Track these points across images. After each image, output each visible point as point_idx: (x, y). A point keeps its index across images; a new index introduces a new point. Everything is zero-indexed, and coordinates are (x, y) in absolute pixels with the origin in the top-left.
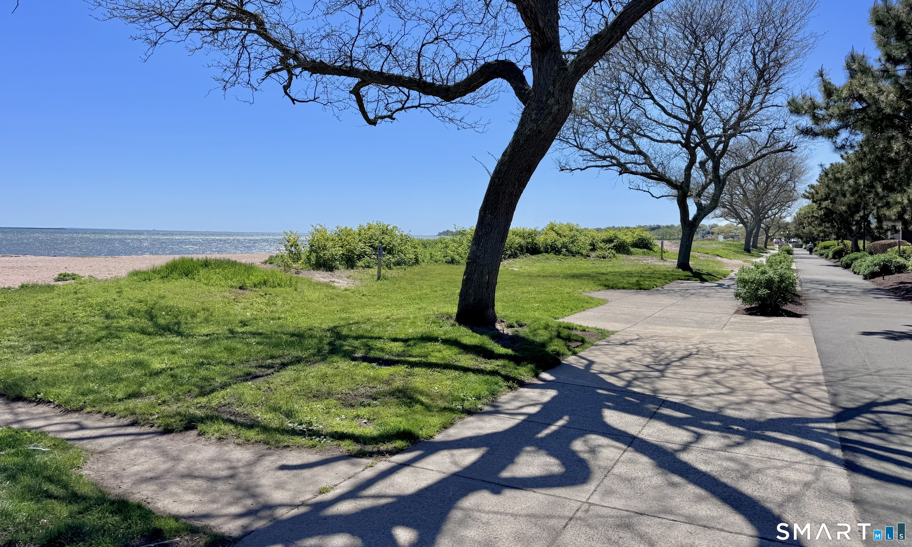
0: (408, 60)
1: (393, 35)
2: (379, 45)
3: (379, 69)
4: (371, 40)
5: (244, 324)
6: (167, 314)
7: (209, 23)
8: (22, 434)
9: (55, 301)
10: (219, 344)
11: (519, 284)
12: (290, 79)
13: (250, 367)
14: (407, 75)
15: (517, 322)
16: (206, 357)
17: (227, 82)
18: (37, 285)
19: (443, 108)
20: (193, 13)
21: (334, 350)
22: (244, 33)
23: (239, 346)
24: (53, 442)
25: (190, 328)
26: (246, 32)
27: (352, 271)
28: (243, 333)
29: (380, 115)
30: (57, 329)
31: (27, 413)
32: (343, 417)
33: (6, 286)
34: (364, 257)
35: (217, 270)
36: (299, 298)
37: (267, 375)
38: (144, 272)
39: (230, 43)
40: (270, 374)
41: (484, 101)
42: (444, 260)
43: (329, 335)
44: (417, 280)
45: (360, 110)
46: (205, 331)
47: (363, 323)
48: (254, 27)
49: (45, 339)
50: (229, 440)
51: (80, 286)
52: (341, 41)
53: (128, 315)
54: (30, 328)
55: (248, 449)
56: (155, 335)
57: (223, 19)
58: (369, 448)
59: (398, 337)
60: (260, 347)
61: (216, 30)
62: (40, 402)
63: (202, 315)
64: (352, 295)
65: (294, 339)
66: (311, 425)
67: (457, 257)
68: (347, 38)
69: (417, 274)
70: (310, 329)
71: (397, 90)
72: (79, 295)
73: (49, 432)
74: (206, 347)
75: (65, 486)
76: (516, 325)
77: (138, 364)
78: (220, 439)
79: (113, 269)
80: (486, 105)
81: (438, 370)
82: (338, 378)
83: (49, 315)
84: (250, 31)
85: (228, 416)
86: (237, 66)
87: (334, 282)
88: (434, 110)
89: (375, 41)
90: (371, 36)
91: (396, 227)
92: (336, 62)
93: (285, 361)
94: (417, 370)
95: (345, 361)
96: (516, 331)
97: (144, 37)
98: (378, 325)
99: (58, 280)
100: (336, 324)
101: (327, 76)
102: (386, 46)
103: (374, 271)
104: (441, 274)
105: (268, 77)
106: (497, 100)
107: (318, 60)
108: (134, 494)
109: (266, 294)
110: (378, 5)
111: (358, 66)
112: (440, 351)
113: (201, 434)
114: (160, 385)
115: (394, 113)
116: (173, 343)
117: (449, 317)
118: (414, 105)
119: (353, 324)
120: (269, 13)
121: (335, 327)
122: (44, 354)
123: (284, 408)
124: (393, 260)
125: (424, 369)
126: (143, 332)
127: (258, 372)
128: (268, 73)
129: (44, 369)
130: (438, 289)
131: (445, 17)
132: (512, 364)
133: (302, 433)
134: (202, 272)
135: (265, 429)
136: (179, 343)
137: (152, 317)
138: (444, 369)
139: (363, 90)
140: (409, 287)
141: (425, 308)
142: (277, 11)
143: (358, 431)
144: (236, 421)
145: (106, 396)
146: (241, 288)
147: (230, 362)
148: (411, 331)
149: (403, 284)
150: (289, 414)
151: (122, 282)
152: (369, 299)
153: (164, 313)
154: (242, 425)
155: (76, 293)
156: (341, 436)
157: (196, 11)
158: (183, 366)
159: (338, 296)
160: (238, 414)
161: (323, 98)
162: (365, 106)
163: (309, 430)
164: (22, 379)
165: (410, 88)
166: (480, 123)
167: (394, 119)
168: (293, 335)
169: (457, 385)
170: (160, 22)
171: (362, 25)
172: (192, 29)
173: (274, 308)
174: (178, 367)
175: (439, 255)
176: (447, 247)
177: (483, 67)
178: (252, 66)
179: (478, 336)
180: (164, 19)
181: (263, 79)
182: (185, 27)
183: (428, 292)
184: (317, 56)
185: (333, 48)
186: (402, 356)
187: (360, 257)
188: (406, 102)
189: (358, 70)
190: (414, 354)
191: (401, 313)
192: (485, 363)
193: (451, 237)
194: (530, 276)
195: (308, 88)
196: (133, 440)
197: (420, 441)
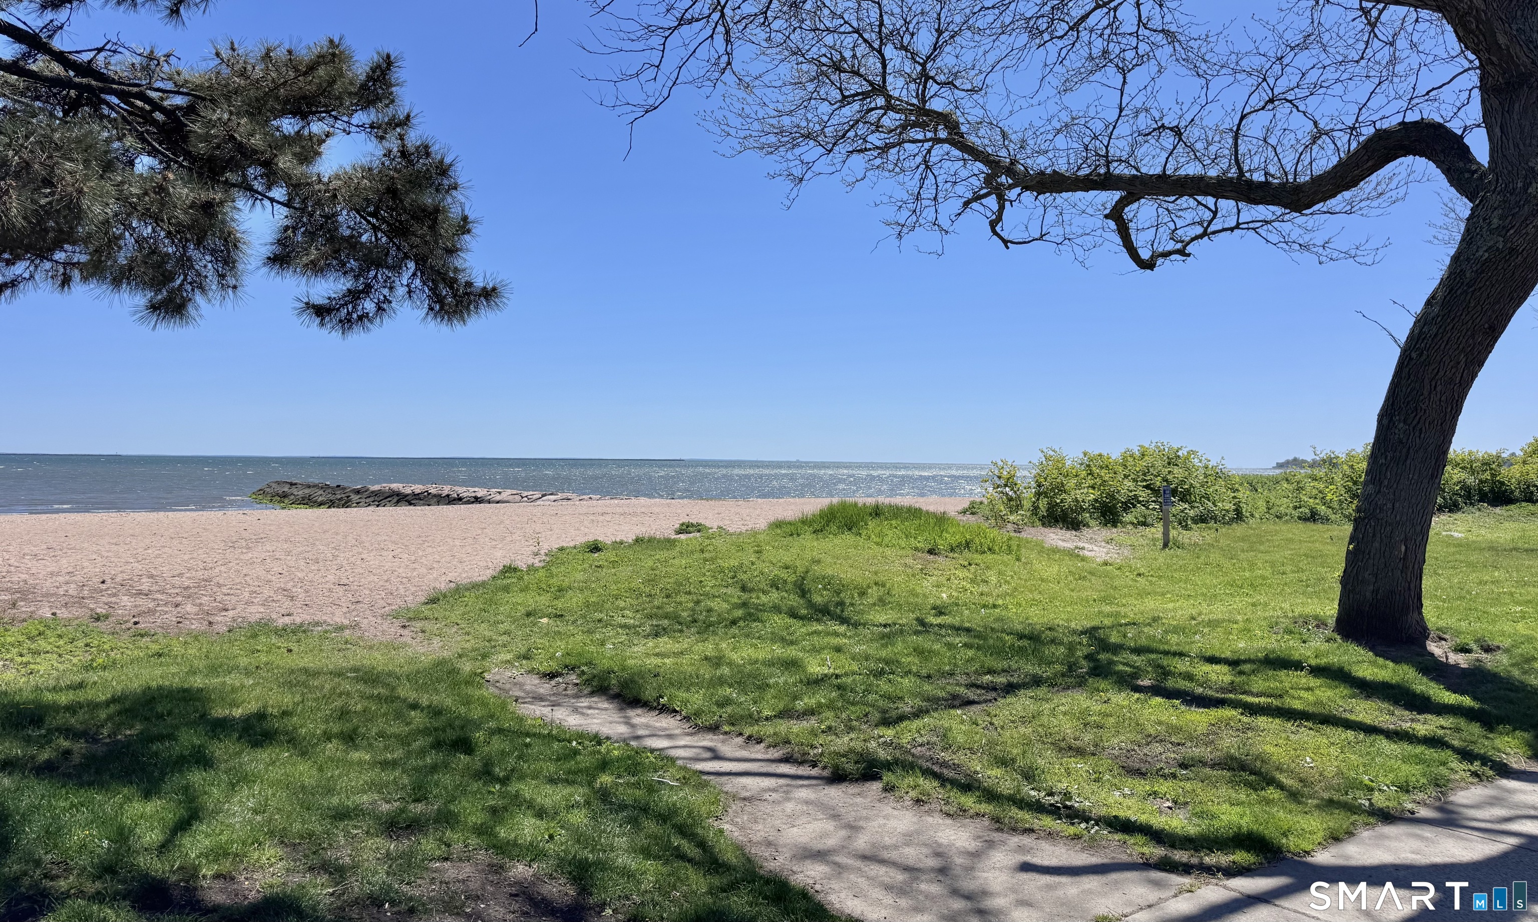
0: (1213, 149)
1: (1185, 109)
2: (1159, 128)
3: (1158, 170)
4: (1144, 122)
5: (940, 611)
6: (825, 588)
7: (875, 139)
8: (644, 755)
9: (676, 562)
10: (904, 641)
11: (1470, 565)
12: (1002, 208)
13: (957, 685)
14: (1213, 173)
15: (1477, 641)
16: (887, 663)
17: (903, 226)
18: (655, 538)
19: (1286, 227)
20: (852, 127)
21: (1100, 670)
22: (927, 145)
23: (937, 647)
24: (683, 773)
25: (859, 613)
26: (930, 143)
27: (1114, 530)
28: (940, 626)
29: (1160, 250)
30: (681, 603)
31: (647, 726)
32: (1127, 791)
33: (618, 540)
34: (1134, 506)
35: (894, 522)
36: (1024, 574)
37: (986, 701)
38: (790, 523)
39: (906, 164)
40: (990, 701)
41: (1375, 203)
42: (1296, 514)
43: (1085, 642)
44: (1243, 551)
45: (1125, 246)
46: (882, 618)
47: (1146, 625)
48: (943, 134)
49: (666, 616)
50: (933, 806)
51: (707, 542)
52: (1088, 132)
53: (771, 587)
54: (648, 600)
55: (963, 826)
56: (809, 619)
57: (895, 130)
58: (1181, 856)
59: (1217, 655)
60: (970, 653)
61: (885, 149)
62: (664, 710)
63: (874, 593)
64: (1117, 572)
65: (1025, 643)
66: (1070, 799)
67: (1322, 509)
68: (1098, 126)
69: (1243, 539)
70: (1050, 629)
71: (1192, 203)
72: (707, 555)
73: (678, 758)
74: (885, 646)
75: (702, 844)
76: (1474, 647)
77: (791, 665)
78: (918, 801)
79: (748, 518)
80: (1380, 211)
81: (1310, 724)
82: (1112, 720)
83: (669, 583)
84: (937, 141)
85: (929, 764)
86: (918, 197)
87: (1083, 548)
88: (1268, 230)
89: (1150, 122)
90: (1142, 115)
91: (1194, 452)
92: (1079, 169)
93: (1014, 680)
94: (1262, 721)
95: (1120, 691)
96: (1478, 660)
97: (785, 173)
98: (1176, 630)
99: (680, 532)
100: (1095, 623)
101: (1064, 195)
102: (1171, 129)
103: (1157, 531)
104: (1291, 541)
105: (968, 210)
106: (1403, 199)
107: (1049, 171)
108: (795, 873)
109: (970, 564)
110: (1153, 61)
111: (1119, 169)
112: (1309, 689)
113: (889, 789)
114: (823, 701)
115: (1188, 243)
116: (836, 634)
117: (1321, 624)
118: (1226, 226)
119: (1126, 625)
120: (967, 106)
121: (1095, 629)
122: (666, 639)
123: (1020, 762)
124: (1192, 513)
125: (1277, 721)
126: (793, 614)
127: (971, 694)
128: (967, 204)
129: (667, 661)
130: (1288, 568)
131: (1286, 61)
132: (1475, 729)
133: (1054, 811)
134: (871, 524)
135: (991, 796)
136: (845, 636)
137: (803, 592)
138: (1322, 723)
139: (1129, 211)
140: (1227, 564)
141: (1266, 605)
142: (981, 101)
143: (1159, 822)
144: (941, 774)
145: (749, 710)
146: (931, 552)
147: (924, 672)
148: (1241, 646)
149: (1215, 556)
150: (1029, 775)
151: (761, 537)
152: (1151, 582)
153: (820, 586)
154: (954, 783)
155: (702, 551)
156: (1125, 827)
157: (857, 122)
158: (854, 673)
159: (1092, 573)
160: (944, 764)
161: (1056, 233)
162: (1133, 238)
163: (1066, 807)
164: (641, 674)
165: (1217, 196)
166: (1367, 246)
167: (1189, 255)
168: (1021, 636)
169: (1353, 757)
170: (807, 148)
171: (1126, 99)
172: (851, 152)
173: (984, 588)
174: (846, 674)
175: (1284, 505)
176: (1300, 489)
177: (1370, 140)
178: (941, 195)
179: (1391, 664)
180: (812, 143)
181: (960, 214)
182: (842, 148)
183: (1268, 573)
184: (1047, 164)
185: (1075, 145)
186: (1231, 692)
187: (1130, 504)
188: (1210, 222)
189: (1120, 178)
190: (1255, 690)
191: (1218, 611)
192: (1412, 720)
193: (1309, 471)
194: (1493, 548)
195: (1030, 219)
196: (788, 785)
197: (1284, 858)
